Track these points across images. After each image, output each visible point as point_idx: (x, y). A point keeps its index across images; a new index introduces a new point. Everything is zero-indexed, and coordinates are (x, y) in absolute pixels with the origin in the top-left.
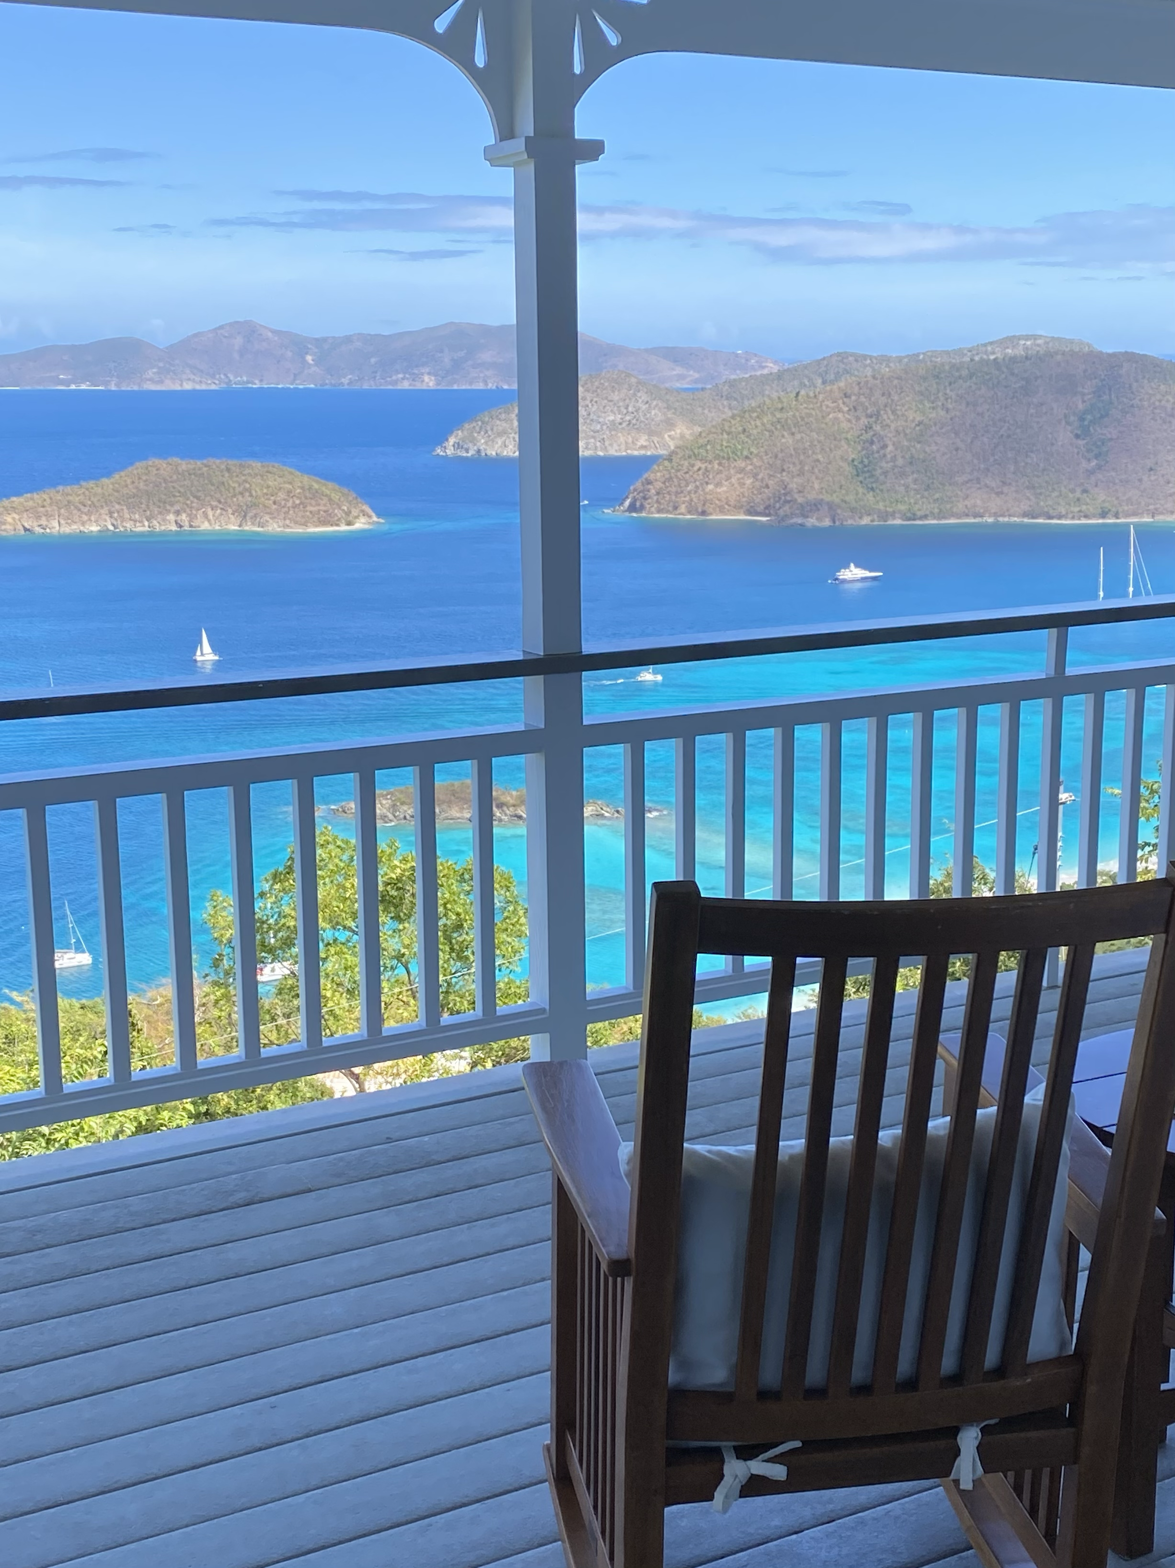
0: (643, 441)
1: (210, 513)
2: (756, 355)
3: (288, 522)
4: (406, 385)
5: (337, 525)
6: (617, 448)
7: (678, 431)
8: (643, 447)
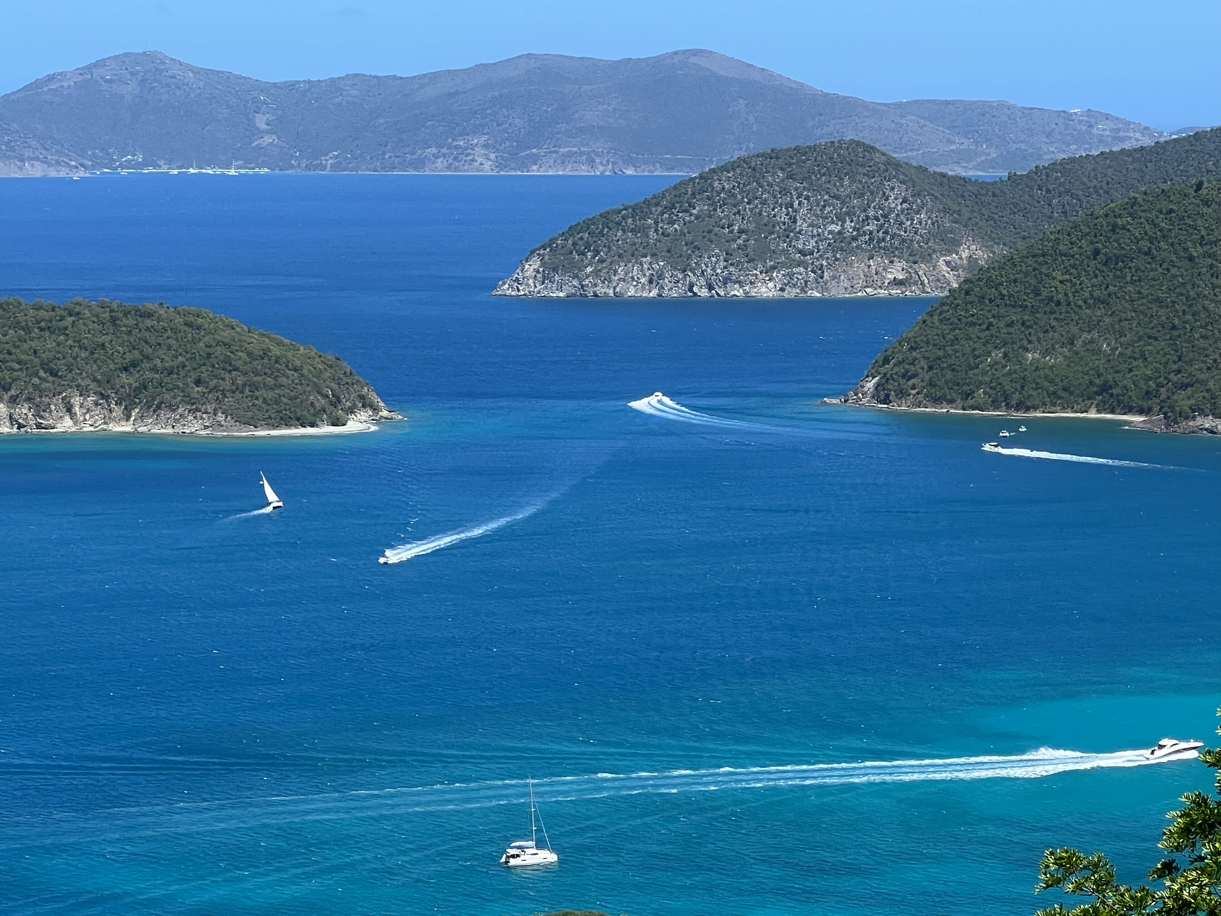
0: (897, 272)
1: (76, 400)
2: (1107, 117)
3: (221, 417)
4: (439, 168)
5: (313, 425)
6: (847, 284)
7: (965, 255)
8: (896, 283)
